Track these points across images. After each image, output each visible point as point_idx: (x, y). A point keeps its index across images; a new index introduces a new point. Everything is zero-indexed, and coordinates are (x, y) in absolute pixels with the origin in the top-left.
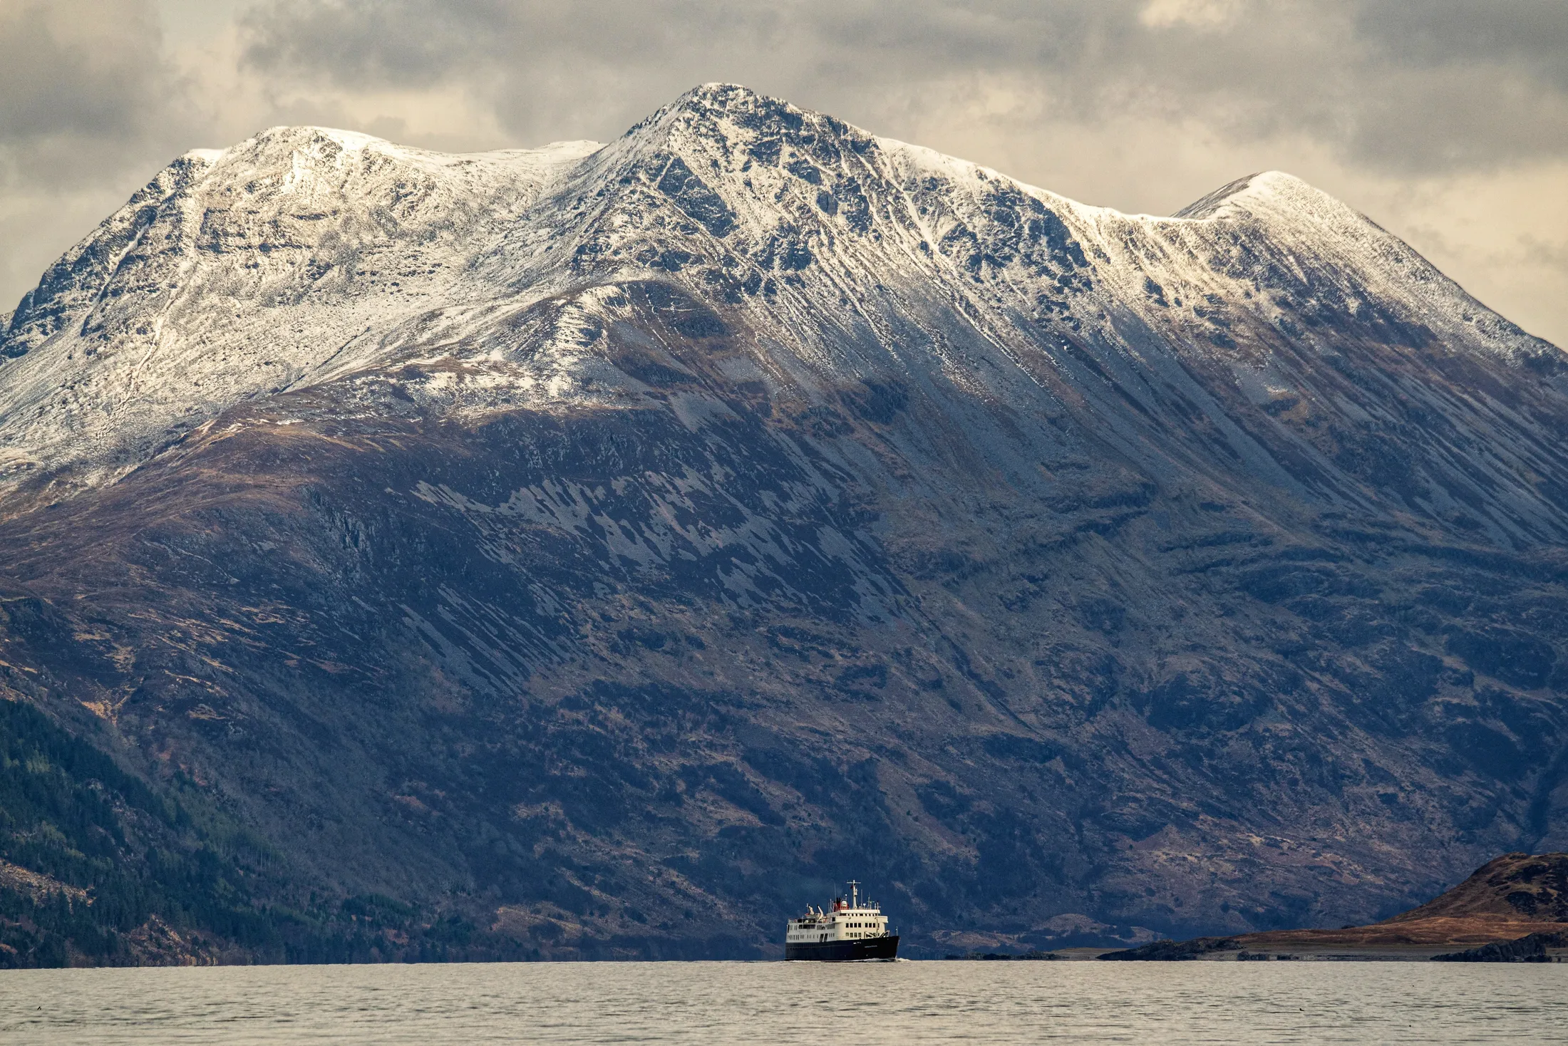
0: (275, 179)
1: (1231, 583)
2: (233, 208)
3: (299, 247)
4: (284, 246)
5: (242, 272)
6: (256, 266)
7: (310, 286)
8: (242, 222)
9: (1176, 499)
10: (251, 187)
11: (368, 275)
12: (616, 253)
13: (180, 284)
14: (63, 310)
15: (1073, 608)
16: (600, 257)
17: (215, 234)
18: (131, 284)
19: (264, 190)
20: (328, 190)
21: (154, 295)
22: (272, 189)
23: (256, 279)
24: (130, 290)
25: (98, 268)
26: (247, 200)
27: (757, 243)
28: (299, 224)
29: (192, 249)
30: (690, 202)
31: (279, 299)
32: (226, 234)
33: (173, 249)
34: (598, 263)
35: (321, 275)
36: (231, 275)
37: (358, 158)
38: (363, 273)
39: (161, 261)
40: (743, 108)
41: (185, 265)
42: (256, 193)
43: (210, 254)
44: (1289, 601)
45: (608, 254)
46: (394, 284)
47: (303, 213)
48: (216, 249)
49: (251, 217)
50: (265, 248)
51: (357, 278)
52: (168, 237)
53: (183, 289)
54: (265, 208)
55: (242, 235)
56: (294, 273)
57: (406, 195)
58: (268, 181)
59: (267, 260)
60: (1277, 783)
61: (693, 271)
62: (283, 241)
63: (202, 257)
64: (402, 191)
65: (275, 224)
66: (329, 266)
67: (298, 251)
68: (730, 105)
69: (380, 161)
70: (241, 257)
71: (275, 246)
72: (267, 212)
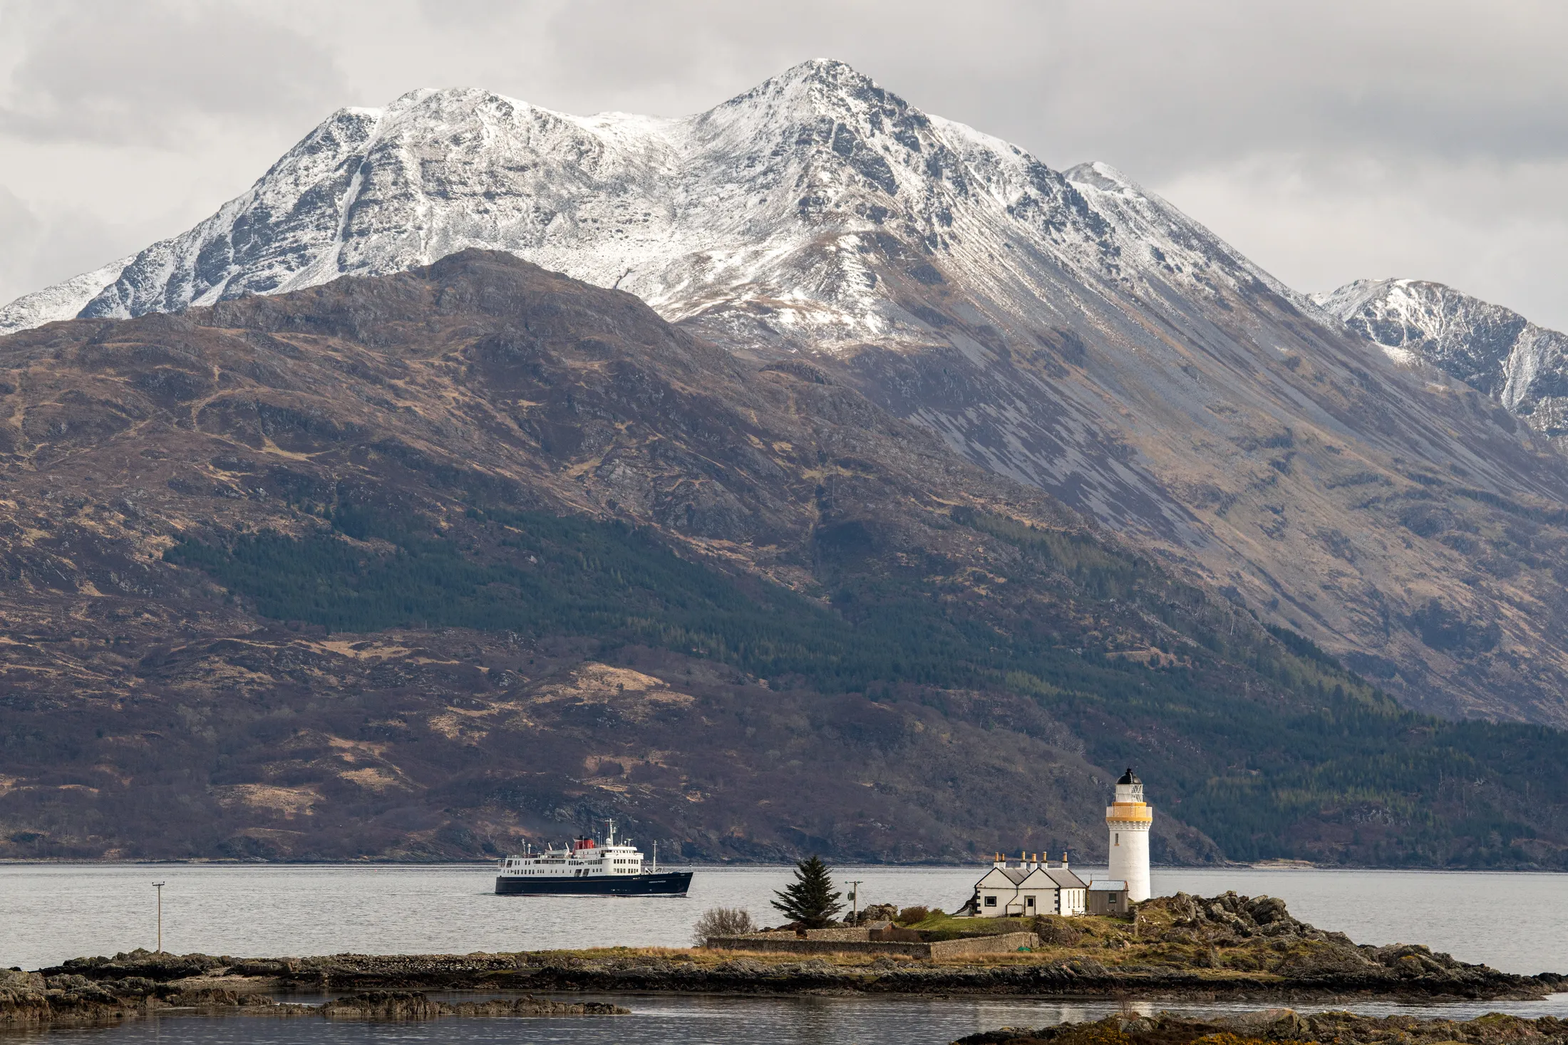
0: (475, 133)
1: (1393, 518)
2: (448, 158)
3: (520, 196)
4: (505, 194)
5: (476, 217)
6: (486, 211)
7: (544, 231)
8: (460, 171)
9: (1308, 441)
10: (456, 140)
11: (590, 222)
12: (837, 205)
13: (425, 226)
14: (305, 247)
15: (1315, 537)
16: (825, 210)
17: (440, 182)
18: (375, 226)
19: (468, 143)
20: (520, 146)
21: (404, 236)
22: (475, 143)
23: (492, 224)
24: (376, 231)
25: (330, 211)
26: (455, 153)
27: (918, 202)
28: (511, 174)
29: (420, 194)
30: (863, 163)
31: (522, 242)
32: (450, 182)
33: (405, 195)
34: (825, 214)
35: (550, 221)
36: (468, 219)
37: (530, 117)
38: (585, 220)
39: (396, 205)
40: (853, 82)
41: (421, 210)
42: (462, 146)
43: (441, 201)
44: (1438, 535)
45: (830, 207)
46: (618, 231)
47: (510, 165)
48: (445, 195)
49: (467, 168)
50: (489, 196)
51: (581, 225)
52: (395, 183)
53: (430, 230)
54: (477, 160)
55: (465, 184)
56: (524, 219)
57: (587, 152)
58: (469, 135)
59: (495, 207)
60: (1548, 701)
61: (894, 225)
62: (503, 190)
63: (433, 203)
64: (583, 148)
65: (492, 174)
66: (553, 214)
67: (520, 199)
68: (840, 80)
69: (552, 121)
70: (470, 205)
71: (497, 194)
72: (481, 164)
